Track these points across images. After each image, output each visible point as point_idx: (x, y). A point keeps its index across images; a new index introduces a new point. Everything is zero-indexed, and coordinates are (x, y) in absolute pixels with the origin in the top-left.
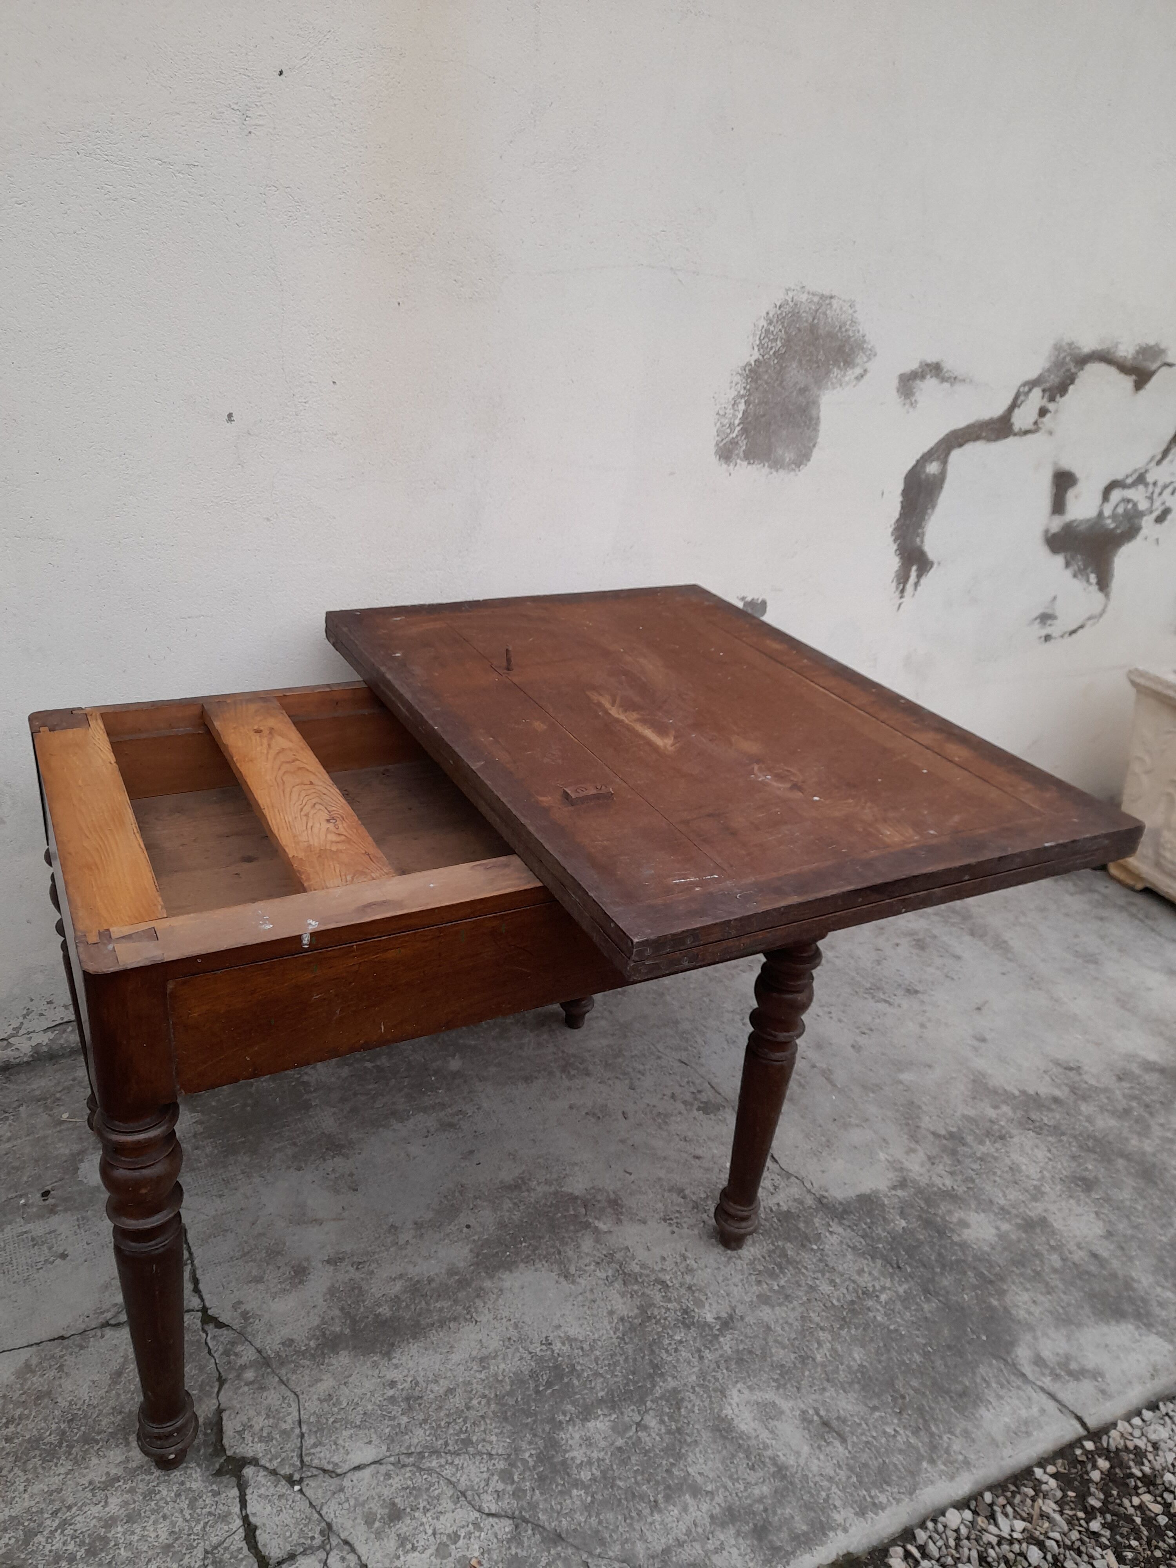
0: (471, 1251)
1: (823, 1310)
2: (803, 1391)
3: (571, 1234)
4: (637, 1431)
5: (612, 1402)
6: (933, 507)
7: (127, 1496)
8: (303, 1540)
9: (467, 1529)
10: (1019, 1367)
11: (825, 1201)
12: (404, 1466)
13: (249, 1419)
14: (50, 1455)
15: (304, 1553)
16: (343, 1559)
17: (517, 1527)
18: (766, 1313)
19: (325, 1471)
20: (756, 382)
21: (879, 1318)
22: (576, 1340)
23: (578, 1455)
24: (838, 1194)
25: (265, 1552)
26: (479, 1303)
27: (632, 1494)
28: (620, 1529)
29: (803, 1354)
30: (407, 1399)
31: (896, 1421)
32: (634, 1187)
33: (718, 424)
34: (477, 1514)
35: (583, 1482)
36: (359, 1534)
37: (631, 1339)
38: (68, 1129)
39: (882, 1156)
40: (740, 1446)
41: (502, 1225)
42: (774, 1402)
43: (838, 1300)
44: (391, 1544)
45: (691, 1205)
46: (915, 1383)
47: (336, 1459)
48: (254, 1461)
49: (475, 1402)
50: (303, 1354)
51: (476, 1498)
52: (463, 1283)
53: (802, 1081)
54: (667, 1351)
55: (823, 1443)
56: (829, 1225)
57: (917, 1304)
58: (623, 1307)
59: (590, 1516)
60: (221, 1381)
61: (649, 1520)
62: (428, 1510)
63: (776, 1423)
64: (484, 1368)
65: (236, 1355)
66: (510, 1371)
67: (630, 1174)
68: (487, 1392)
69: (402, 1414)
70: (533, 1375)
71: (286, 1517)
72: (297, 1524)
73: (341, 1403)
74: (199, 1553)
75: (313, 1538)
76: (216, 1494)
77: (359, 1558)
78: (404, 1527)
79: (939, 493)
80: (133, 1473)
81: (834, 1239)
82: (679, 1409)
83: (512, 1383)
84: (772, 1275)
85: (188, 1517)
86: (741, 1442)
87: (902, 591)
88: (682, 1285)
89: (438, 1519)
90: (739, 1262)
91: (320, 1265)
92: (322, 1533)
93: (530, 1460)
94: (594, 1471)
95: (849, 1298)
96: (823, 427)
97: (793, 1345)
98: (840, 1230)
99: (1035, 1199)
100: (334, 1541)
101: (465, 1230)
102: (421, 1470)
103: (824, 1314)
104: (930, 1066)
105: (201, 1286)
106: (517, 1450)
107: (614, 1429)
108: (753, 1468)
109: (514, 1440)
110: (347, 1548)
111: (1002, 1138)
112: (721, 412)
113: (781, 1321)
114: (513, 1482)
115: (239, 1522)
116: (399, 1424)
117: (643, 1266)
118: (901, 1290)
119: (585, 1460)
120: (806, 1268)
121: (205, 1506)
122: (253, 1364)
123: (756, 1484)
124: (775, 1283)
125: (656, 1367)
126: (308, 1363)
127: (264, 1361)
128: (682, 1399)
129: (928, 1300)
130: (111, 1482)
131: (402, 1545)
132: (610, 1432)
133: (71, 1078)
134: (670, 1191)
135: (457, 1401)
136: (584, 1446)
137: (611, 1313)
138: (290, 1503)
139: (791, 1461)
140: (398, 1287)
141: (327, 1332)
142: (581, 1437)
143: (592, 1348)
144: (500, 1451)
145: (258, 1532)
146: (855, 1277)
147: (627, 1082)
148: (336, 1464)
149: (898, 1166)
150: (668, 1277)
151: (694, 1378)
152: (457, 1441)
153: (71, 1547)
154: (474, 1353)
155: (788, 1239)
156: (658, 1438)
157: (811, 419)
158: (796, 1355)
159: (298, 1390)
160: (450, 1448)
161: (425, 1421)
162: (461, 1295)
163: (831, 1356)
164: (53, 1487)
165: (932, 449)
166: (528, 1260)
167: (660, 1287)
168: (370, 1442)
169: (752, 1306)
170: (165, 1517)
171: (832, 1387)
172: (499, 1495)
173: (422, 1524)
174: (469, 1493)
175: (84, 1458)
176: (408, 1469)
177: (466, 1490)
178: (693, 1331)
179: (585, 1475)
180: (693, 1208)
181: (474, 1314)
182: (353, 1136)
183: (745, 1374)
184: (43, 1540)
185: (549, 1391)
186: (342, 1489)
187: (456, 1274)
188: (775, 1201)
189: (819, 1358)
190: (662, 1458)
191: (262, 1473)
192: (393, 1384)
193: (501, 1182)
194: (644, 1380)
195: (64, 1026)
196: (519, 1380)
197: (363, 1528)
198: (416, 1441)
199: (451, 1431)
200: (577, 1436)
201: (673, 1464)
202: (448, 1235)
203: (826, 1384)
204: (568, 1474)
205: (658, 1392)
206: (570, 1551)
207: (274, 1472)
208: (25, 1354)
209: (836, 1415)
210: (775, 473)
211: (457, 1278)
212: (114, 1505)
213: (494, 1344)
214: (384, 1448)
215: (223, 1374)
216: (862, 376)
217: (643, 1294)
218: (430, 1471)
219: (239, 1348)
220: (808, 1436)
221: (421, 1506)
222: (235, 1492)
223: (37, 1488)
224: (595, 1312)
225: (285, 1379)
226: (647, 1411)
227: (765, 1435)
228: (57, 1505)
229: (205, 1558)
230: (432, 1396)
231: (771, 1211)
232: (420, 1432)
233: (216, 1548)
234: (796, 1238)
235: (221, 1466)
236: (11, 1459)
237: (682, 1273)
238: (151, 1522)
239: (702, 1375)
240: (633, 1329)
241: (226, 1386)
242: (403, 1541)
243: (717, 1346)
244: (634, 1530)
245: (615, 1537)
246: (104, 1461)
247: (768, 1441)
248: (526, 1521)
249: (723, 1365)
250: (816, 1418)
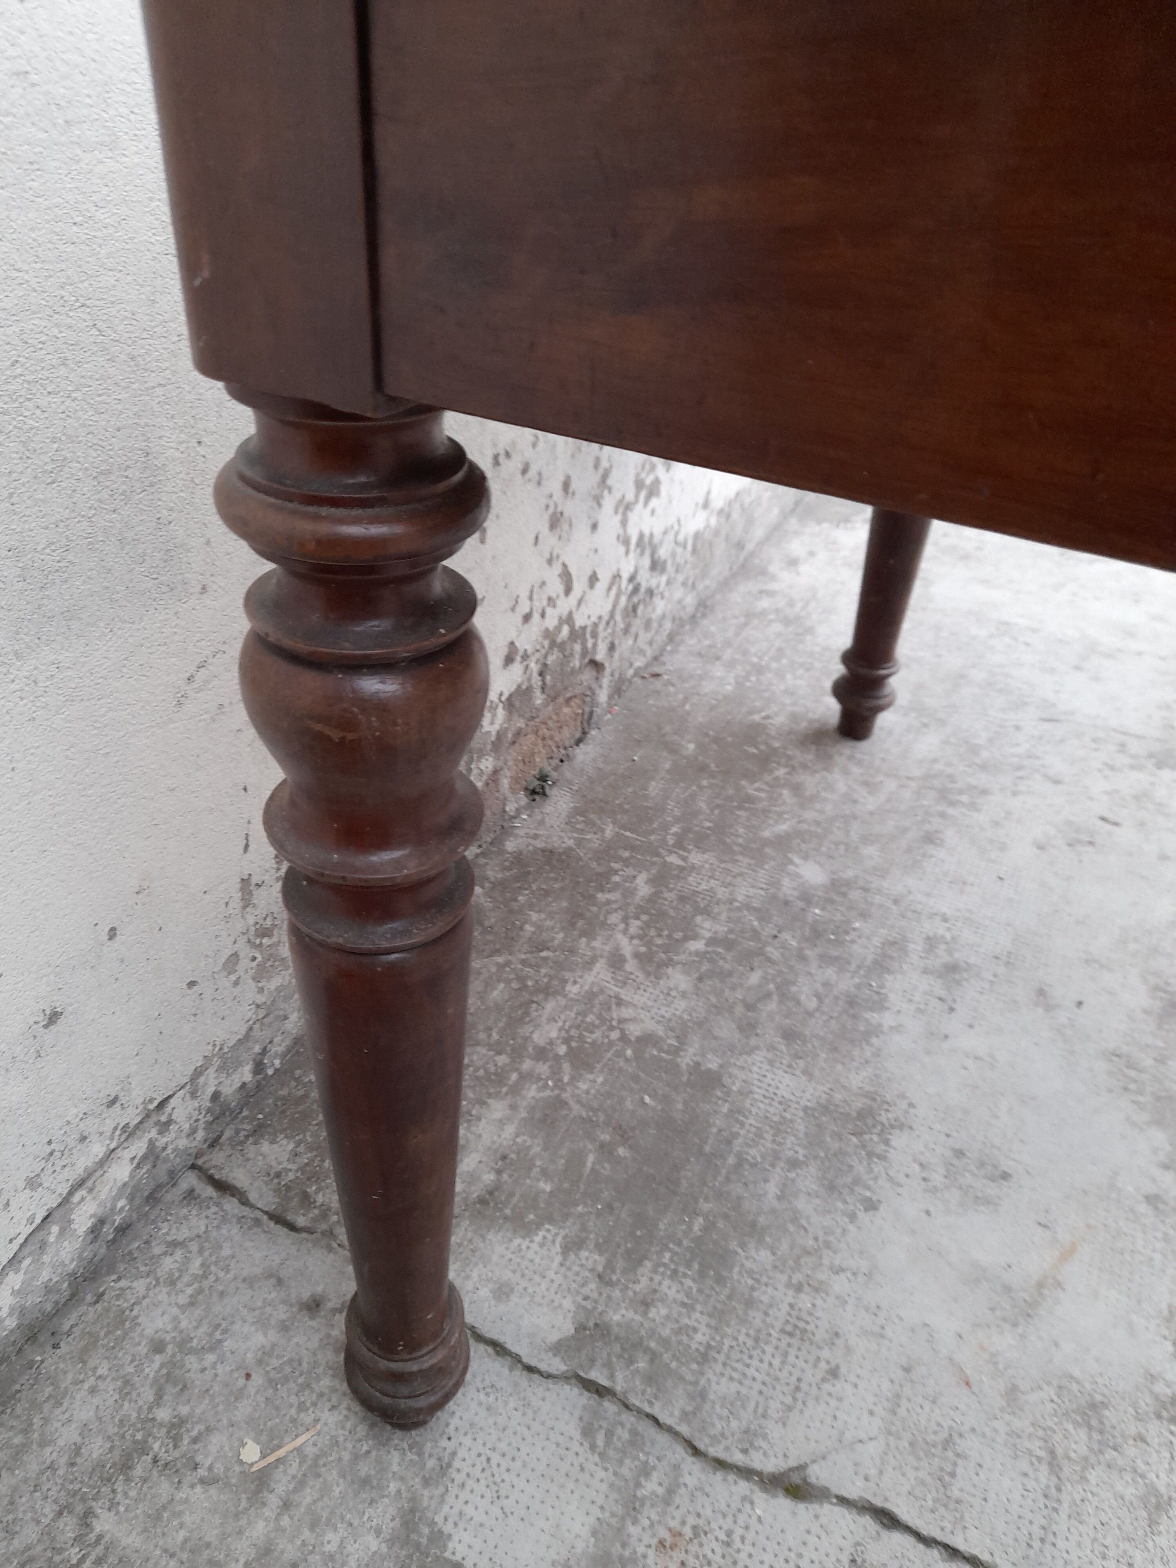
38: (301, 1484)
133: (143, 1349)
182: (857, 1080)
195: (40, 1236)
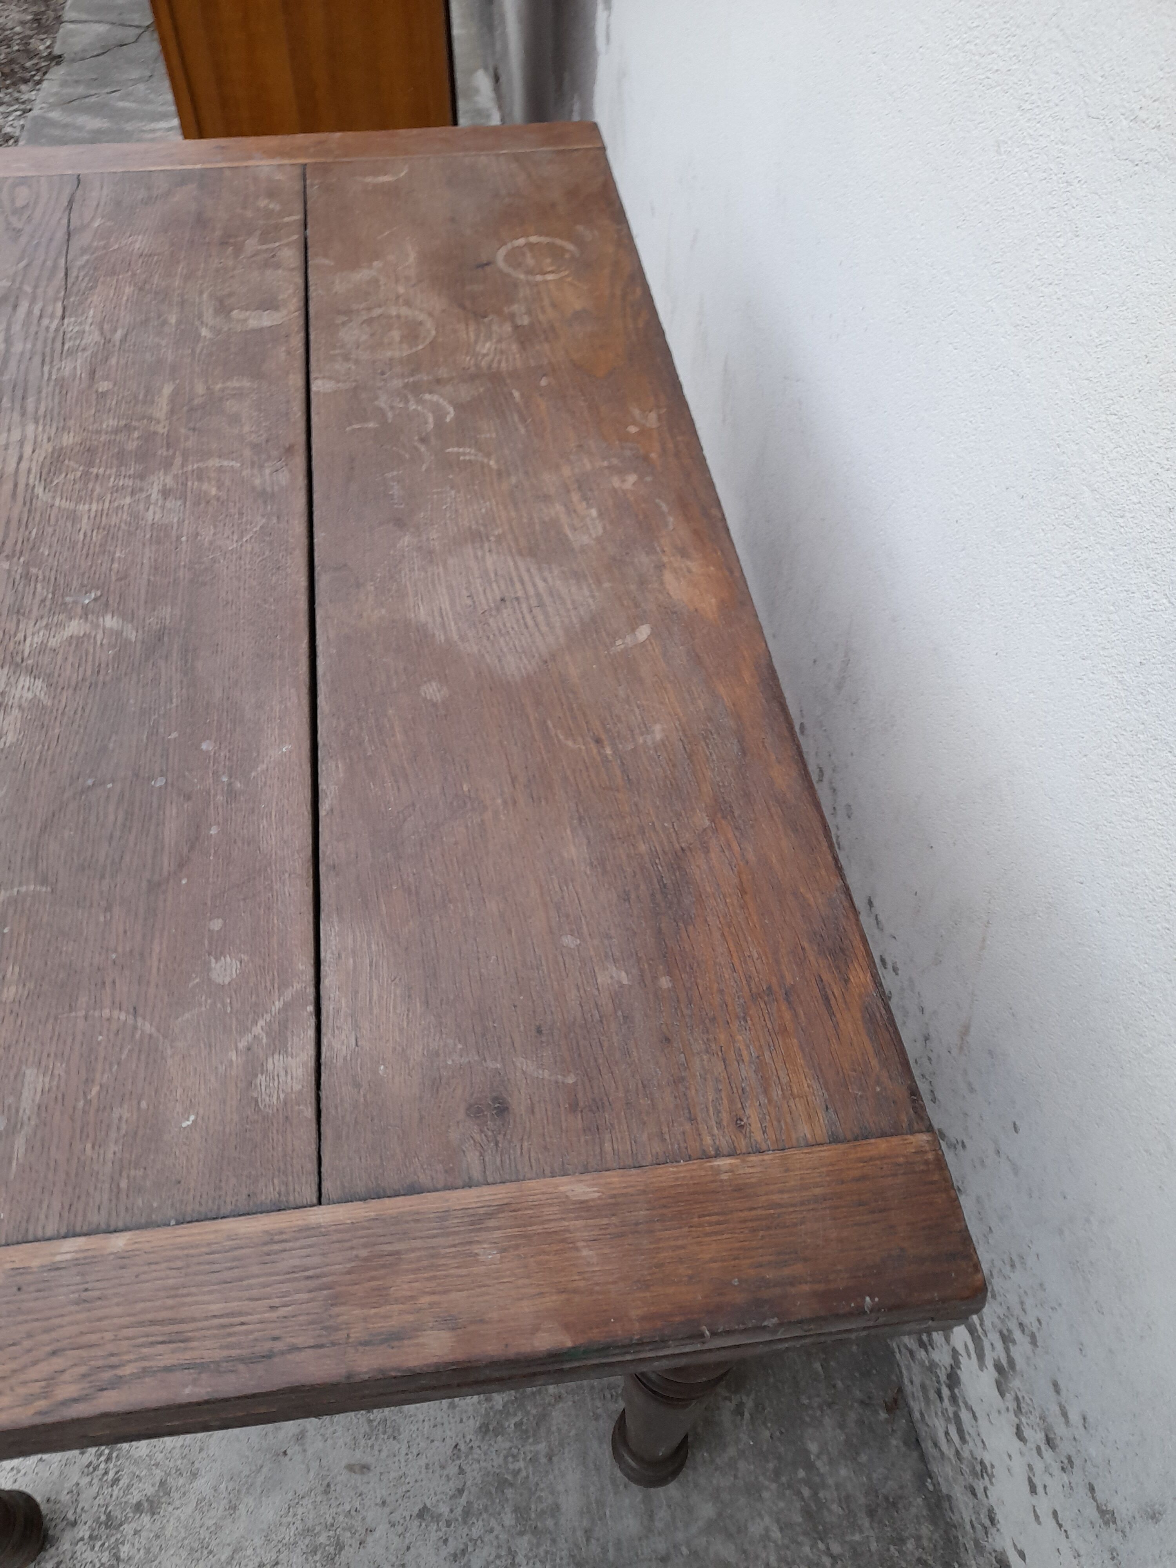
45: (117, 1513)
134: (162, 1483)
147: (444, 1509)
180: (109, 1515)
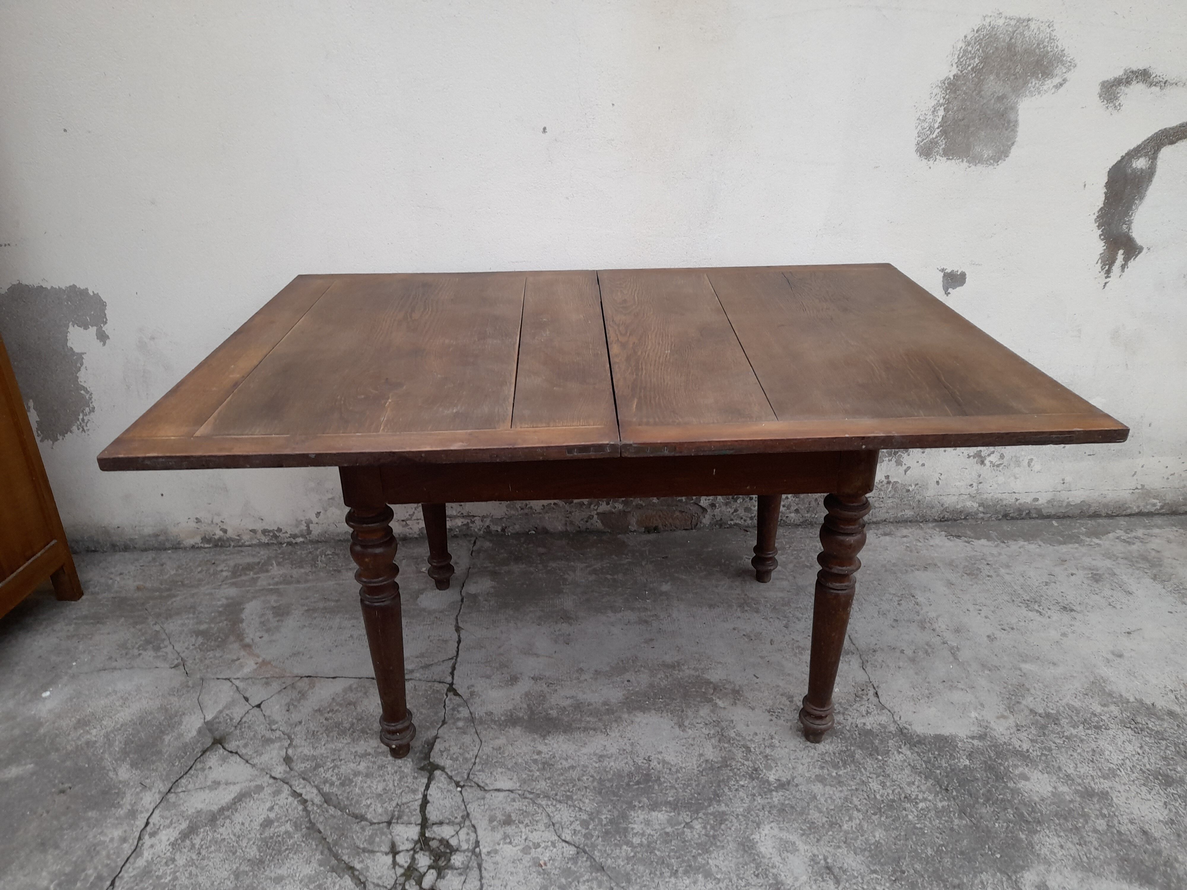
0: (624, 695)
1: (865, 799)
2: (822, 843)
3: (696, 703)
4: (684, 827)
5: (675, 806)
6: (1141, 198)
7: (371, 765)
8: (450, 817)
9: (546, 844)
10: (1020, 884)
11: (905, 731)
12: (526, 798)
13: (450, 746)
14: (343, 733)
15: (448, 824)
16: (468, 834)
17: (578, 853)
18: (818, 788)
19: (479, 786)
20: (955, 92)
21: (910, 817)
22: (668, 763)
23: (637, 827)
24: (919, 728)
25: (428, 816)
26: (615, 725)
27: (662, 862)
28: (644, 878)
29: (834, 820)
30: (544, 763)
31: (888, 885)
32: (756, 686)
33: (919, 127)
34: (557, 838)
35: (632, 843)
36: (482, 825)
37: (708, 774)
39: (973, 714)
40: (754, 860)
41: (652, 686)
42: (794, 843)
43: (882, 796)
44: (498, 836)
46: (918, 866)
47: (488, 782)
48: (443, 769)
49: (585, 778)
50: (495, 722)
51: (560, 829)
52: (610, 711)
53: (930, 650)
54: (730, 789)
55: (820, 879)
56: (901, 748)
57: (949, 817)
58: (711, 753)
59: (628, 864)
60: (444, 722)
61: (667, 880)
62: (528, 826)
63: (789, 854)
64: (600, 761)
65: (458, 711)
66: (616, 768)
67: (758, 678)
68: (595, 775)
69: (537, 770)
70: (630, 775)
71: (447, 803)
72: (451, 807)
73: (504, 754)
74: (394, 804)
75: (456, 818)
76: (415, 778)
77: (477, 836)
78: (510, 830)
79: (1148, 186)
80: (377, 754)
81: (900, 757)
82: (721, 824)
83: (614, 774)
84: (836, 766)
85: (396, 784)
86: (756, 857)
87: (1108, 272)
88: (761, 753)
89: (532, 832)
90: (813, 751)
91: (527, 678)
92: (462, 817)
93: (604, 820)
94: (643, 840)
95: (891, 797)
96: (1021, 129)
97: (828, 813)
98: (908, 753)
99: (1105, 777)
100: (467, 823)
101: (626, 682)
102: (534, 803)
103: (865, 801)
104: (1054, 664)
105: (455, 672)
106: (599, 812)
107: (668, 821)
108: (757, 876)
109: (599, 806)
110: (473, 829)
111: (1098, 727)
112: (922, 118)
113: (826, 796)
114: (588, 828)
115: (420, 796)
116: (533, 775)
117: (738, 734)
118: (940, 805)
119: (641, 832)
120: (865, 769)
121: (407, 782)
122: (465, 719)
123: (754, 886)
124: (835, 771)
125: (716, 795)
126: (495, 727)
127: (472, 719)
128: (726, 820)
129: (960, 818)
130: (366, 755)
131: (505, 839)
132: (666, 822)
135: (574, 774)
136: (643, 824)
137: (701, 755)
138: (452, 795)
139: (789, 881)
140: (569, 702)
141: (514, 715)
142: (644, 819)
143: (677, 771)
144: (588, 809)
145: (428, 805)
146: (904, 785)
148: (487, 784)
149: (985, 724)
150: (753, 746)
151: (741, 810)
152: (563, 796)
153: (334, 779)
154: (597, 752)
155: (861, 747)
156: (697, 836)
157: (1009, 122)
158: (827, 819)
159: (483, 740)
160: (558, 797)
161: (549, 778)
162: (605, 718)
163: (856, 828)
164: (337, 748)
165: (1139, 146)
166: (659, 710)
167: (744, 749)
168: (511, 779)
169: (809, 780)
170: (384, 781)
171: (846, 847)
172: (575, 832)
173: (521, 832)
174: (557, 826)
175: (357, 739)
176: (527, 800)
177: (557, 823)
178: (755, 783)
179: (636, 840)
181: (608, 730)
182: (580, 614)
183: (781, 819)
184: (323, 771)
185: (636, 787)
186: (484, 798)
187: (608, 705)
188: (863, 721)
189: (845, 827)
190: (694, 848)
191: (444, 776)
192: (539, 753)
193: (663, 661)
194: (705, 800)
196: (619, 775)
197: (487, 822)
198: (538, 787)
199: (562, 788)
200: (642, 817)
201: (699, 854)
202: (613, 682)
203: (842, 844)
204: (625, 836)
205: (711, 810)
206: (605, 878)
207: (451, 778)
208: (351, 681)
209: (841, 865)
210: (973, 167)
211: (607, 707)
212: (362, 767)
213: (613, 750)
214: (518, 784)
215: (446, 719)
216: (1061, 85)
217: (730, 751)
218: (539, 806)
219: (461, 709)
220: (810, 871)
221: (525, 823)
222: (425, 781)
223: (329, 746)
224: (690, 751)
225: (478, 732)
226: (697, 819)
227: (776, 859)
228: (336, 757)
229: (396, 807)
230: (560, 766)
231: (857, 726)
232: (544, 783)
233: (403, 804)
234: (868, 748)
235: (425, 765)
236: (324, 728)
237: (765, 746)
238: (377, 780)
239: (749, 810)
240: (712, 768)
241: (445, 726)
242: (506, 836)
243: (769, 796)
244: (654, 881)
245: (638, 880)
246: (367, 744)
247: (777, 863)
248: (585, 852)
249: (767, 808)
250: (822, 862)
